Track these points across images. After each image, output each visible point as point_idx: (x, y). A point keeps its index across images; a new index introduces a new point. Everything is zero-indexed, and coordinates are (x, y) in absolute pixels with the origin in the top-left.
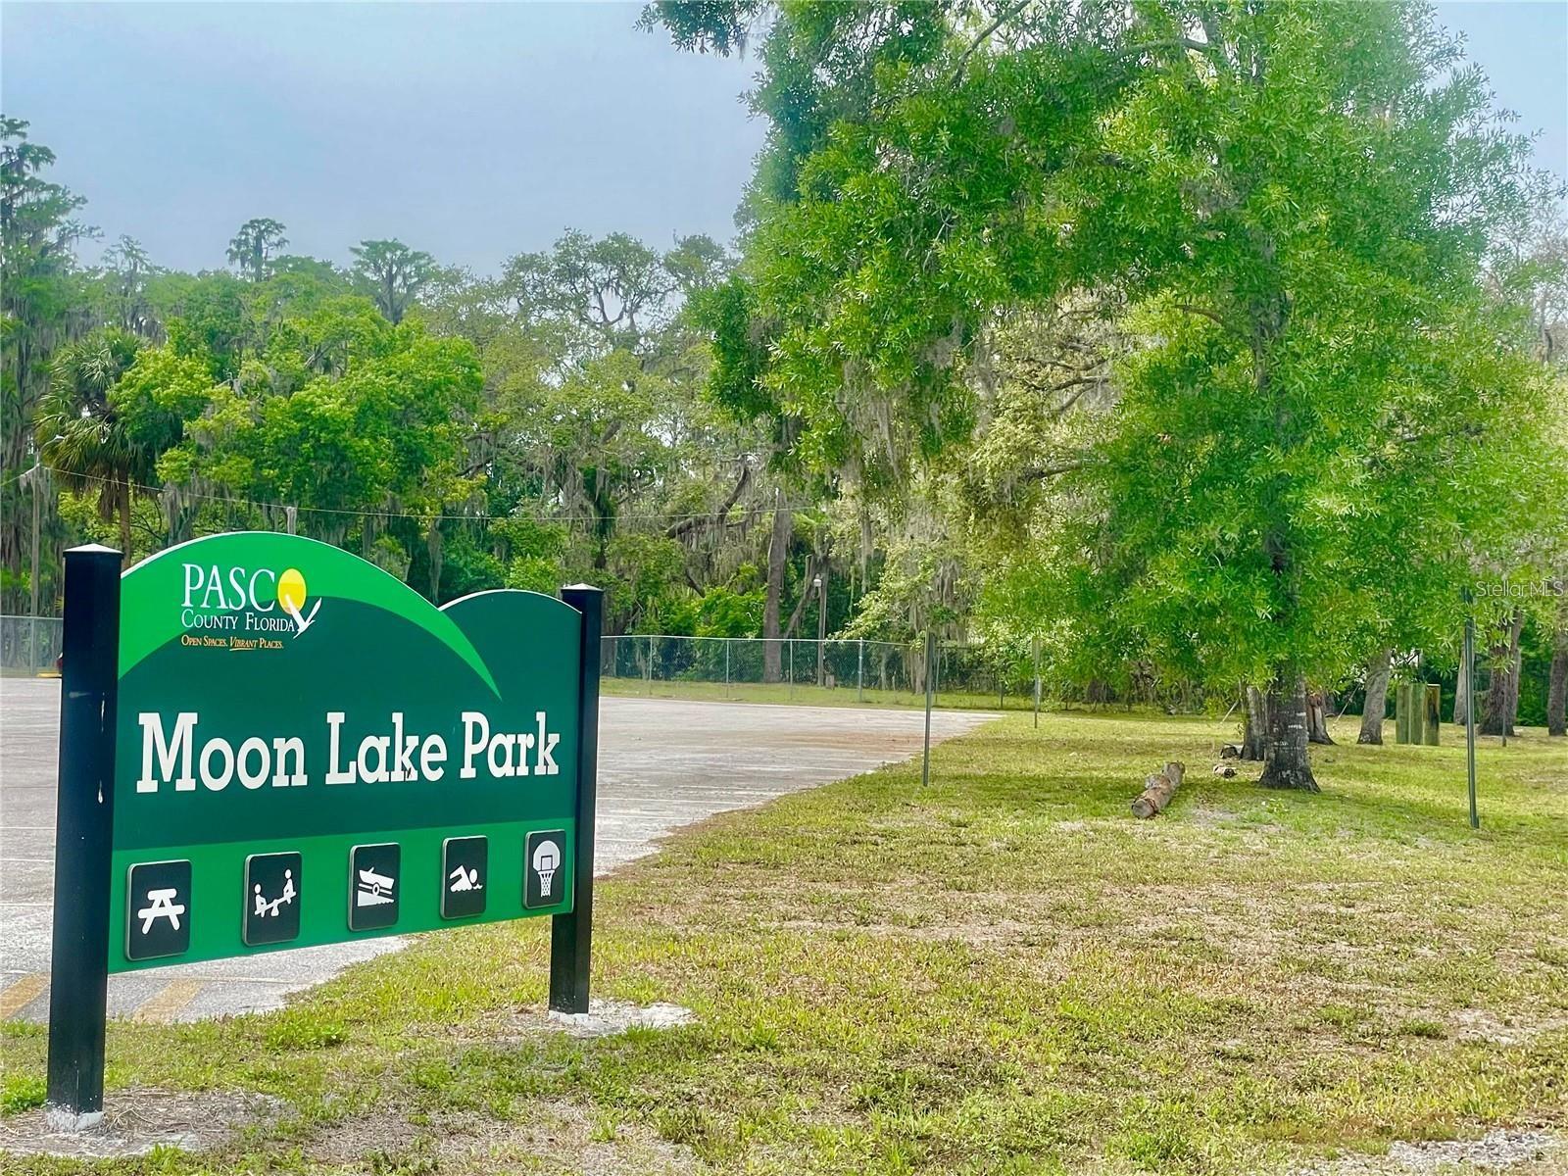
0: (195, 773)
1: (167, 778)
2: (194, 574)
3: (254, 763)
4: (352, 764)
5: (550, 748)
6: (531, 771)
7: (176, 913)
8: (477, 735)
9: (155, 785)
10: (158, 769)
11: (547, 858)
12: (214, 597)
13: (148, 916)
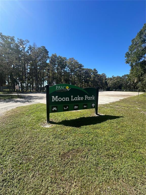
0: (58, 100)
2: (57, 87)
3: (64, 99)
6: (92, 99)
7: (56, 109)
8: (86, 97)
9: (54, 101)
10: (54, 100)
11: (93, 105)
12: (59, 88)
13: (53, 110)
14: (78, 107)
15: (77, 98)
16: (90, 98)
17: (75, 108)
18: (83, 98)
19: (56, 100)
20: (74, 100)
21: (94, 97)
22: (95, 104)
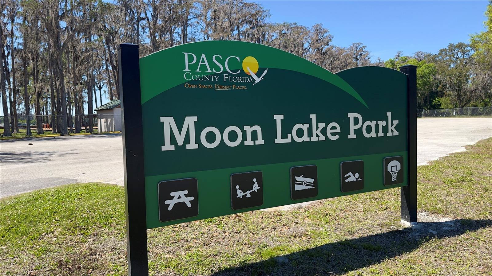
0: (198, 140)
1: (180, 142)
2: (191, 59)
3: (233, 136)
4: (289, 136)
5: (394, 126)
6: (385, 134)
7: (188, 201)
8: (356, 121)
9: (172, 148)
10: (173, 141)
11: (394, 167)
12: (203, 67)
14: (315, 183)
15: (307, 125)
16: (377, 126)
17: (298, 188)
18: (338, 130)
19: (187, 140)
20: (288, 140)
21: (396, 122)
22: (400, 160)
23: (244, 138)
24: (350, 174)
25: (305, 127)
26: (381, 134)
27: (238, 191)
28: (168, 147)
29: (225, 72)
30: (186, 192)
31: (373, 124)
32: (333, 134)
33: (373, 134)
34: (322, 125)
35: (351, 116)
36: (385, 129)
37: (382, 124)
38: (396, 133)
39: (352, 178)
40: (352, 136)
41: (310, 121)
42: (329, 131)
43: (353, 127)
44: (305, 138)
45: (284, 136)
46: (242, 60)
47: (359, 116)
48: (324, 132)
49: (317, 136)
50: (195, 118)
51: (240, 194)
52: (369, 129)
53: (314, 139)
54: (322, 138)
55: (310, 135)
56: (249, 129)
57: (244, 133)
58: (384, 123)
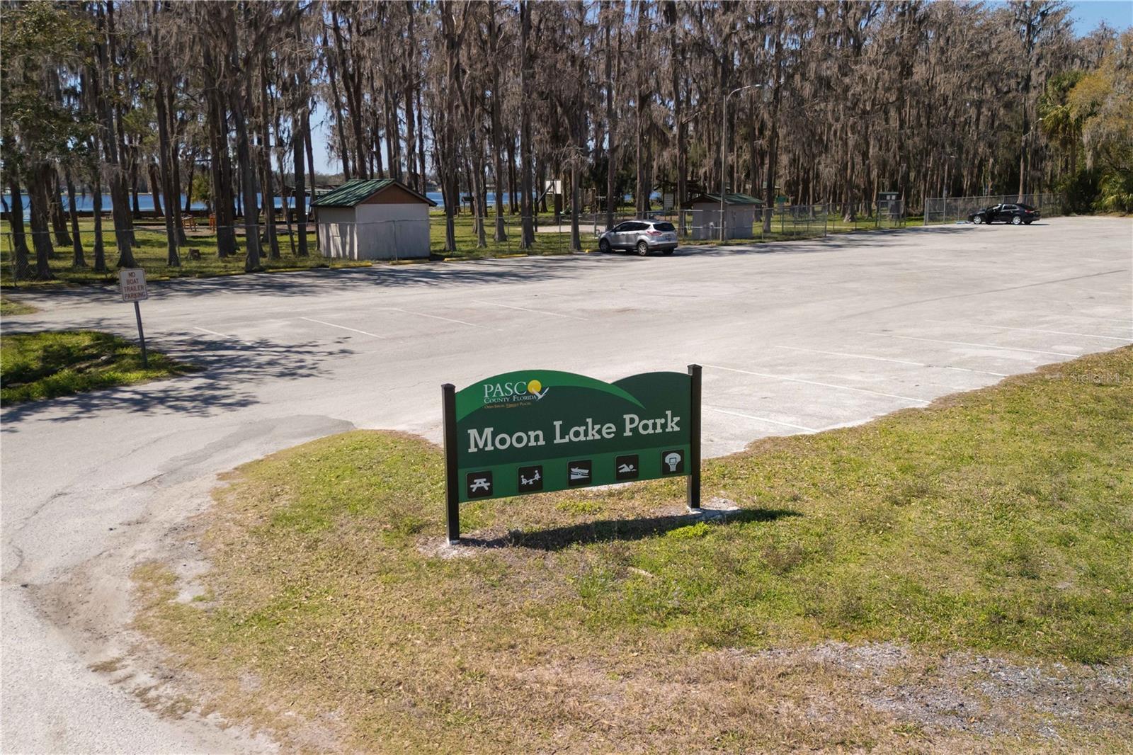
0: (493, 444)
1: (481, 447)
2: (489, 388)
3: (519, 440)
4: (567, 437)
5: (674, 422)
6: (664, 430)
8: (632, 421)
9: (476, 450)
10: (476, 445)
11: (673, 459)
12: (498, 393)
13: (474, 487)
14: (590, 474)
15: (584, 428)
16: (655, 424)
17: (573, 477)
18: (614, 430)
19: (486, 444)
20: (566, 440)
21: (676, 419)
22: (681, 453)
23: (529, 441)
24: (624, 465)
25: (582, 429)
26: (659, 430)
27: (523, 480)
28: (473, 449)
29: (514, 394)
30: (485, 480)
31: (650, 422)
32: (608, 433)
33: (650, 431)
34: (597, 427)
35: (627, 417)
36: (664, 426)
37: (660, 421)
38: (677, 429)
39: (626, 469)
40: (628, 433)
41: (586, 425)
42: (604, 431)
43: (628, 426)
44: (582, 438)
45: (562, 437)
46: (527, 384)
47: (636, 417)
48: (599, 432)
49: (593, 435)
50: (492, 429)
51: (524, 481)
52: (646, 427)
53: (590, 438)
54: (598, 437)
55: (586, 434)
56: (532, 434)
57: (529, 437)
58: (663, 421)
